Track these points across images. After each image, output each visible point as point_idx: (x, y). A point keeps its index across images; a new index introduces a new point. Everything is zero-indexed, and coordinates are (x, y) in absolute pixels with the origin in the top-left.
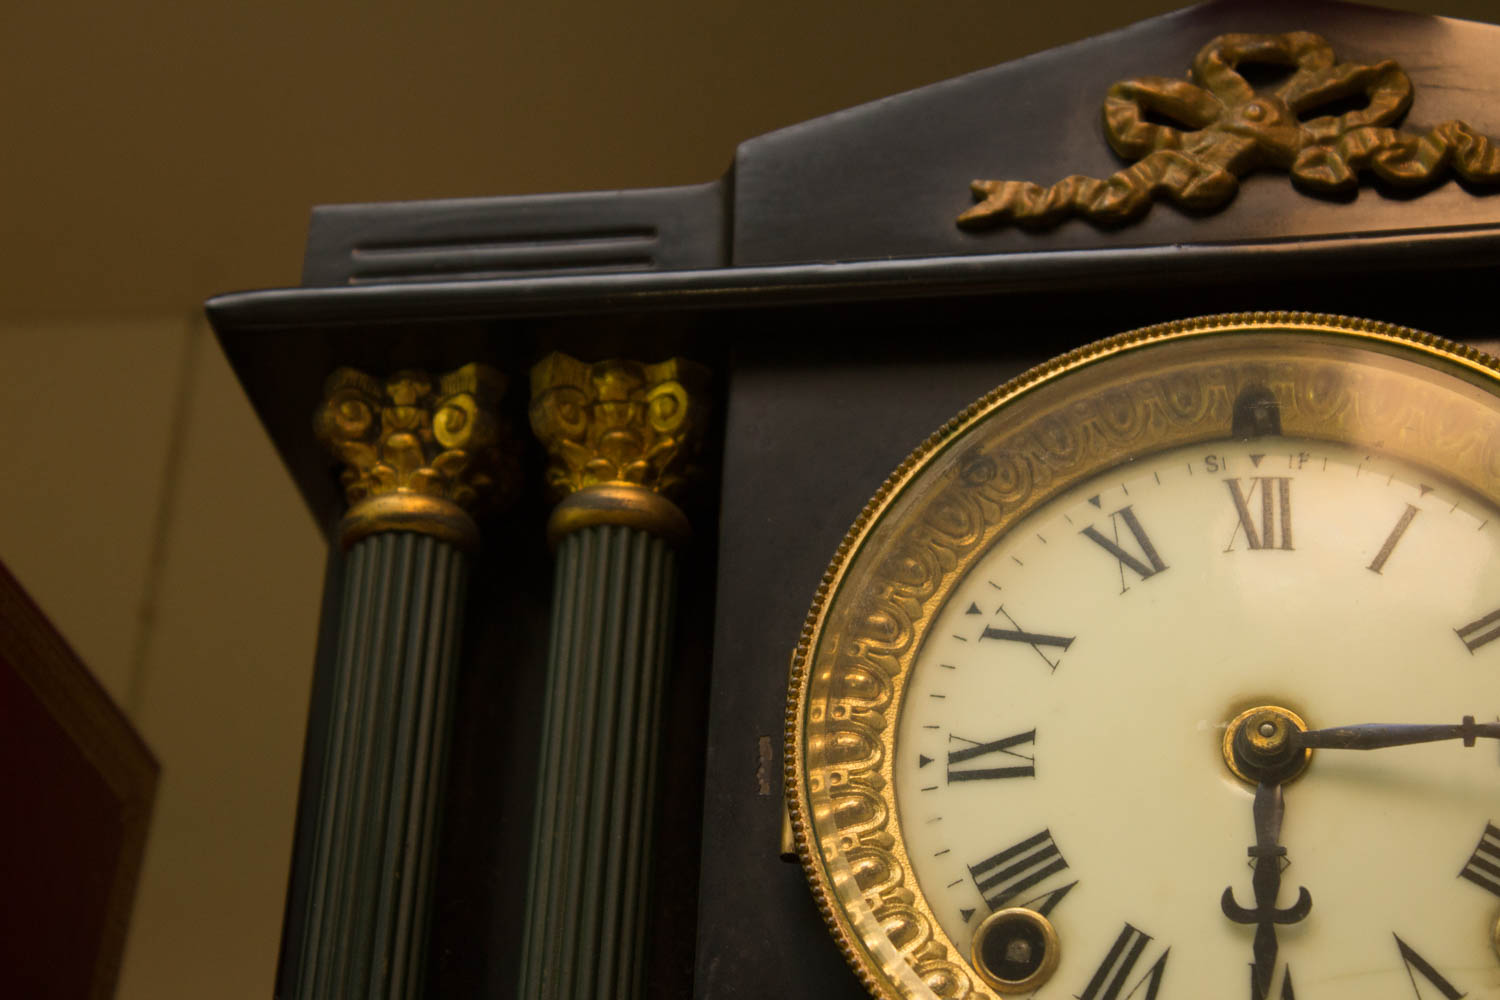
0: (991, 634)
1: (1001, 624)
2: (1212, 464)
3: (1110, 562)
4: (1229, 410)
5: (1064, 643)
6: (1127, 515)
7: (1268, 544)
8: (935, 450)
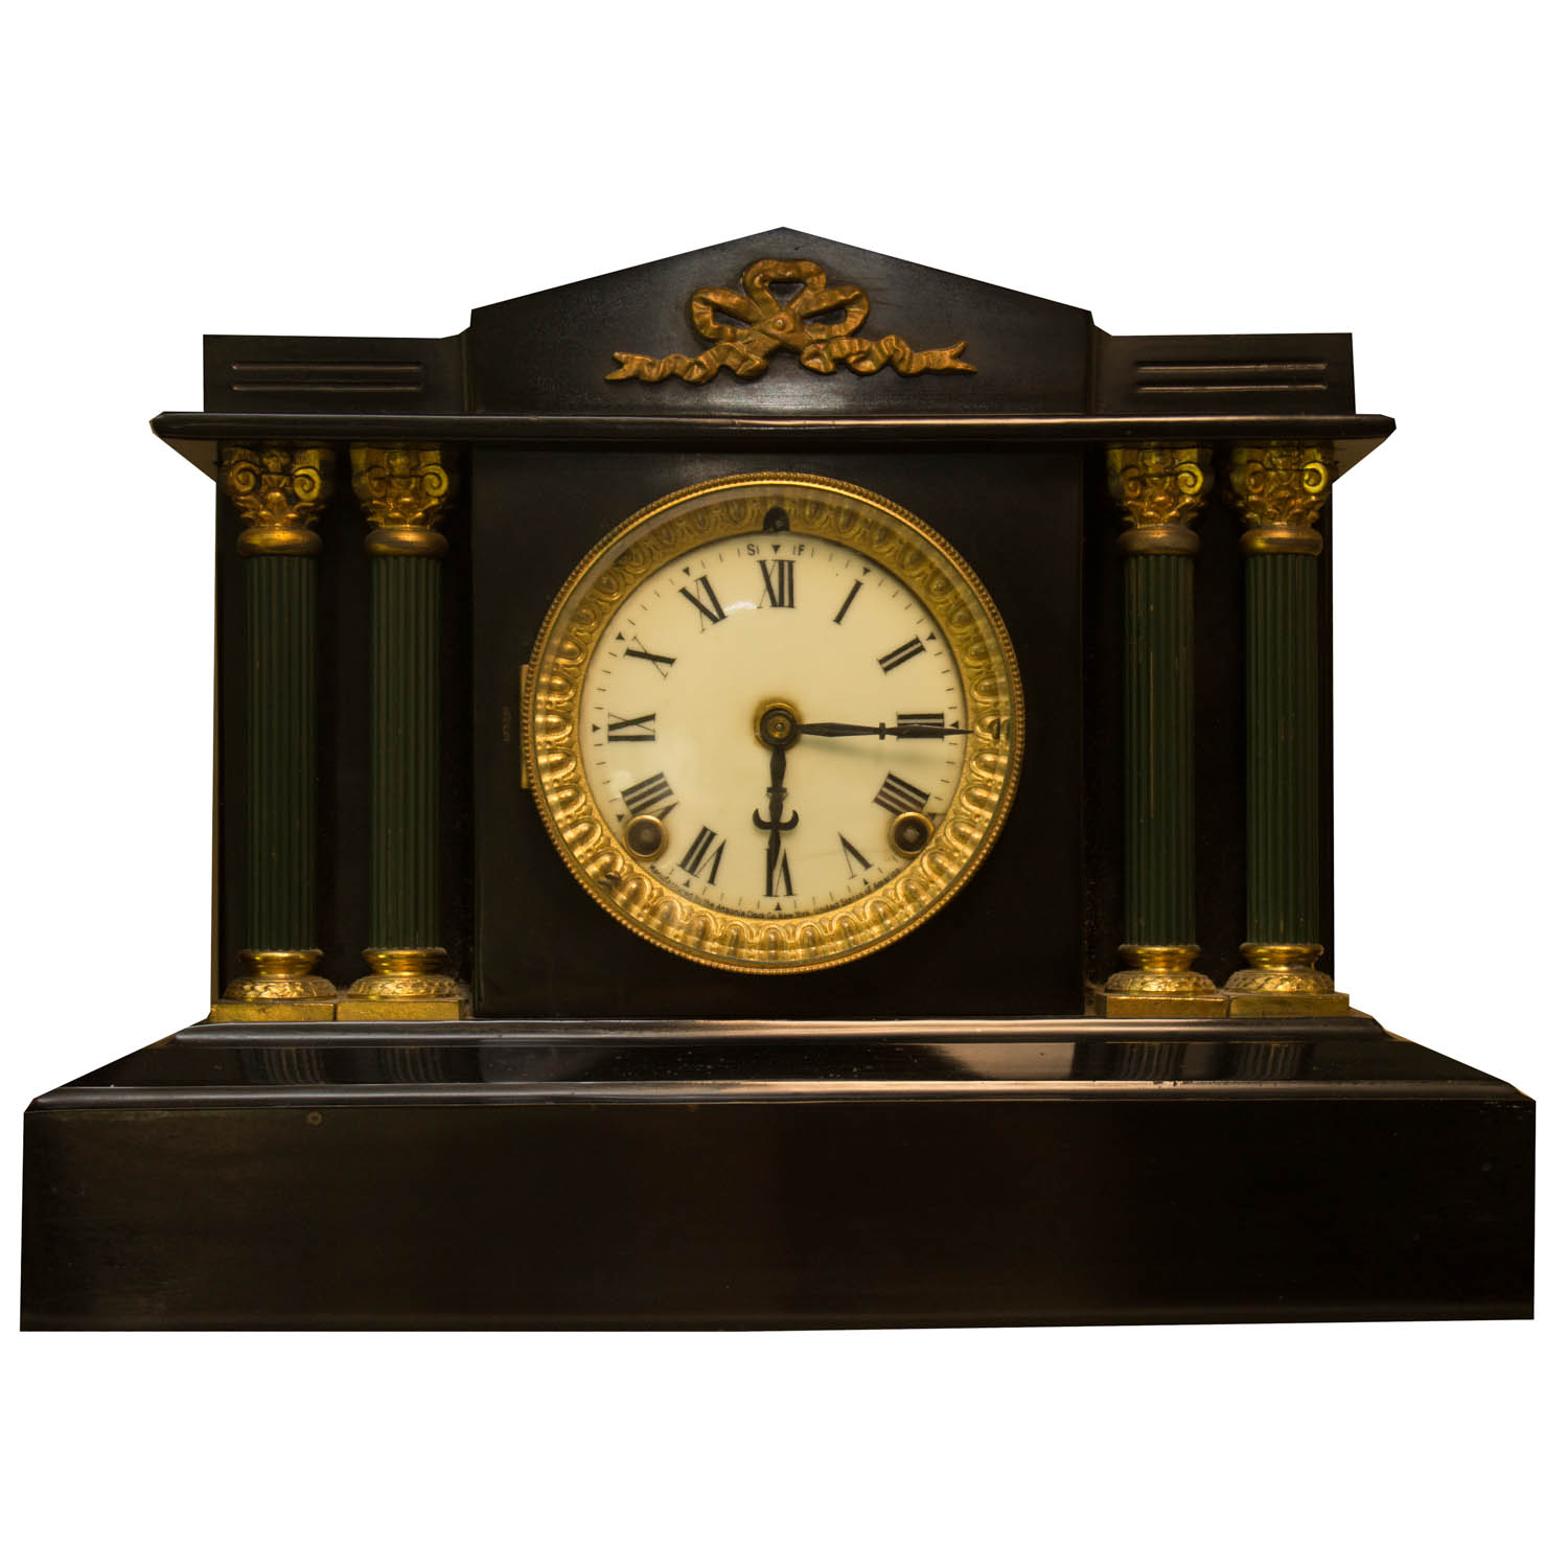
0: (630, 653)
1: (636, 647)
2: (752, 550)
3: (696, 611)
4: (762, 520)
5: (670, 661)
6: (704, 580)
7: (781, 604)
8: (600, 554)
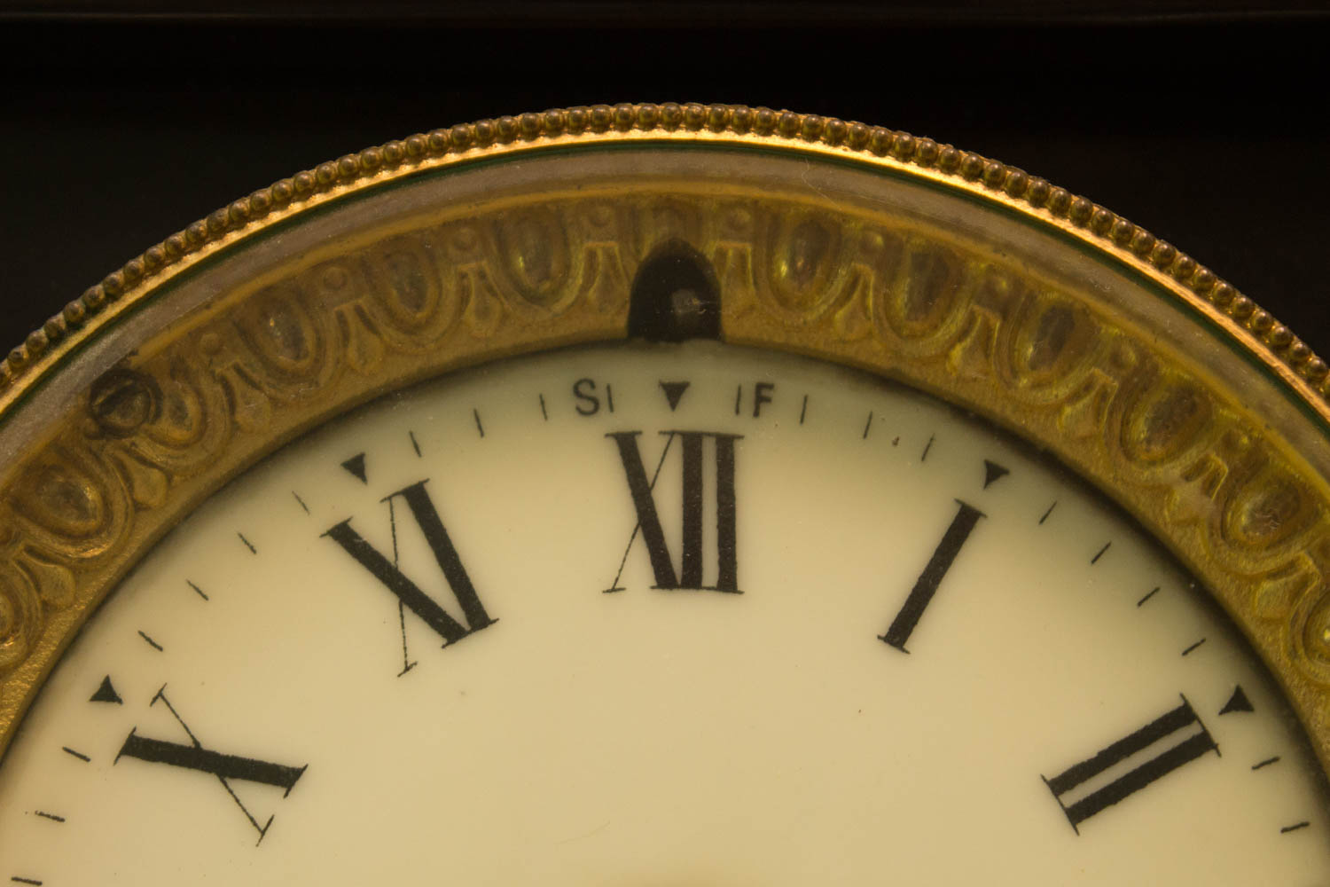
0: (140, 748)
1: (161, 727)
2: (589, 401)
3: (379, 601)
4: (624, 290)
5: (283, 777)
6: (418, 500)
7: (692, 580)
8: (36, 372)
